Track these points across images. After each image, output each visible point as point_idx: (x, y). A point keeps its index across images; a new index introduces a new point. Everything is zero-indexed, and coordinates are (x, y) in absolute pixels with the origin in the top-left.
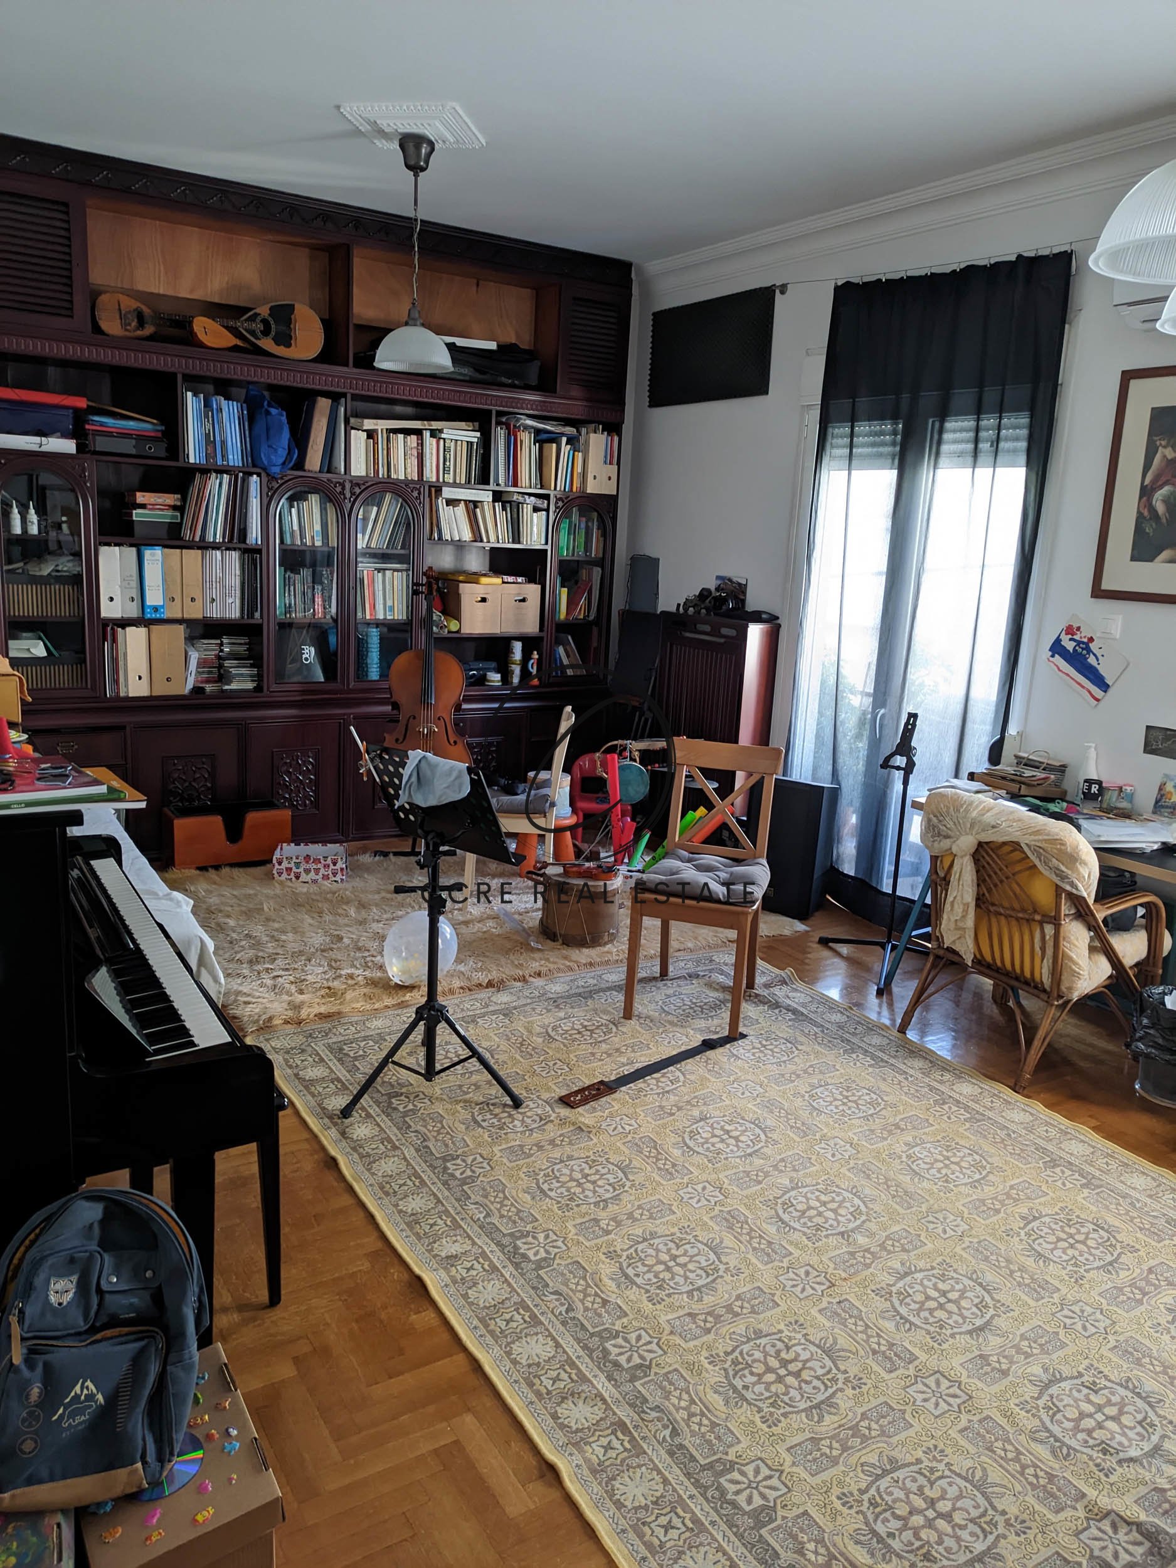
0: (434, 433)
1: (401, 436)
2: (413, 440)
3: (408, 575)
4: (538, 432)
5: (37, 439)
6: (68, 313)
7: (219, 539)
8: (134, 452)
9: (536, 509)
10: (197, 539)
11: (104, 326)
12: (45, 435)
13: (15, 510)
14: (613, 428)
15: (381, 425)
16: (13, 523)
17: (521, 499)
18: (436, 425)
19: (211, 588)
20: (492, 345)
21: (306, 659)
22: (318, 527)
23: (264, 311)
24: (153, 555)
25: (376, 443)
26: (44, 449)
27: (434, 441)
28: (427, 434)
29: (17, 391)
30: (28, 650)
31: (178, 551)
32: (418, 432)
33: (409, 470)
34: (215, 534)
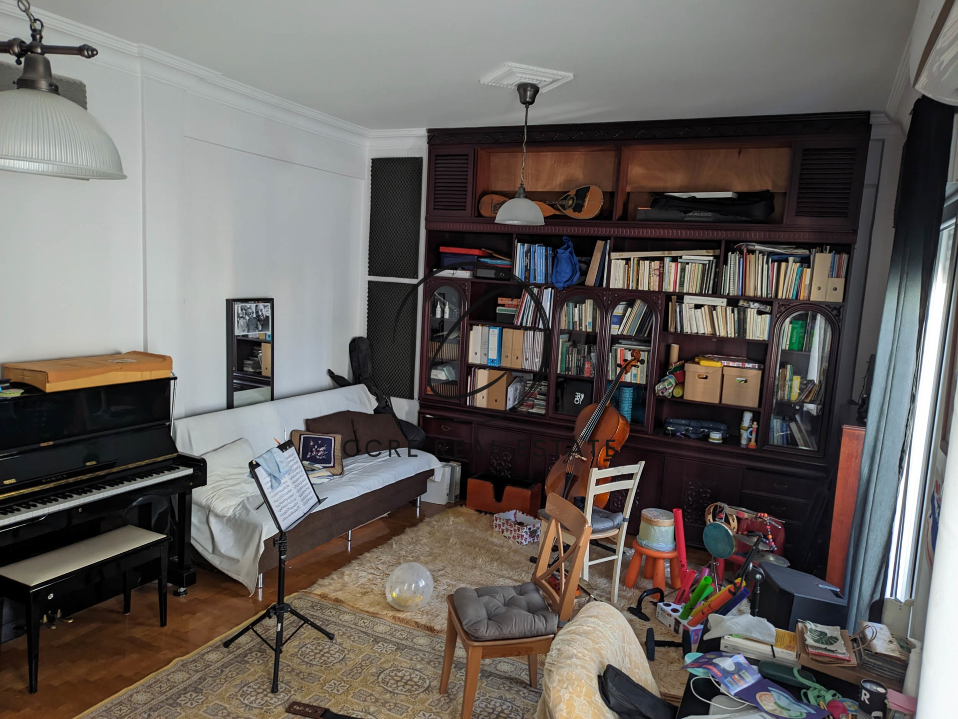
0: (674, 259)
1: (647, 262)
2: (656, 264)
3: (648, 355)
4: (770, 254)
5: (452, 271)
6: (463, 208)
7: (529, 325)
8: (493, 276)
9: (760, 313)
10: (519, 324)
11: (483, 213)
12: (456, 269)
13: (439, 306)
14: (842, 247)
15: (634, 255)
16: (437, 312)
17: (746, 304)
18: (674, 253)
19: (526, 352)
20: (729, 194)
21: (577, 401)
22: (590, 320)
23: (572, 193)
24: (493, 331)
25: (629, 267)
26: (455, 276)
27: (673, 264)
28: (667, 260)
29: (449, 248)
30: (437, 375)
31: (512, 330)
32: (661, 259)
33: (652, 284)
34: (527, 322)
